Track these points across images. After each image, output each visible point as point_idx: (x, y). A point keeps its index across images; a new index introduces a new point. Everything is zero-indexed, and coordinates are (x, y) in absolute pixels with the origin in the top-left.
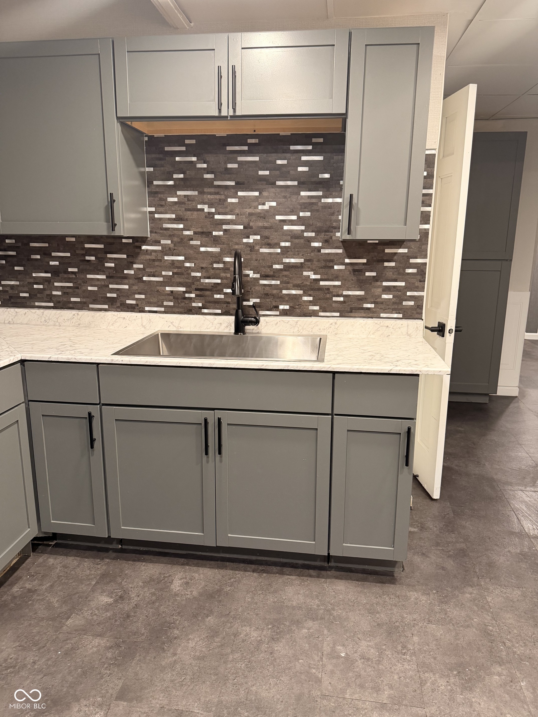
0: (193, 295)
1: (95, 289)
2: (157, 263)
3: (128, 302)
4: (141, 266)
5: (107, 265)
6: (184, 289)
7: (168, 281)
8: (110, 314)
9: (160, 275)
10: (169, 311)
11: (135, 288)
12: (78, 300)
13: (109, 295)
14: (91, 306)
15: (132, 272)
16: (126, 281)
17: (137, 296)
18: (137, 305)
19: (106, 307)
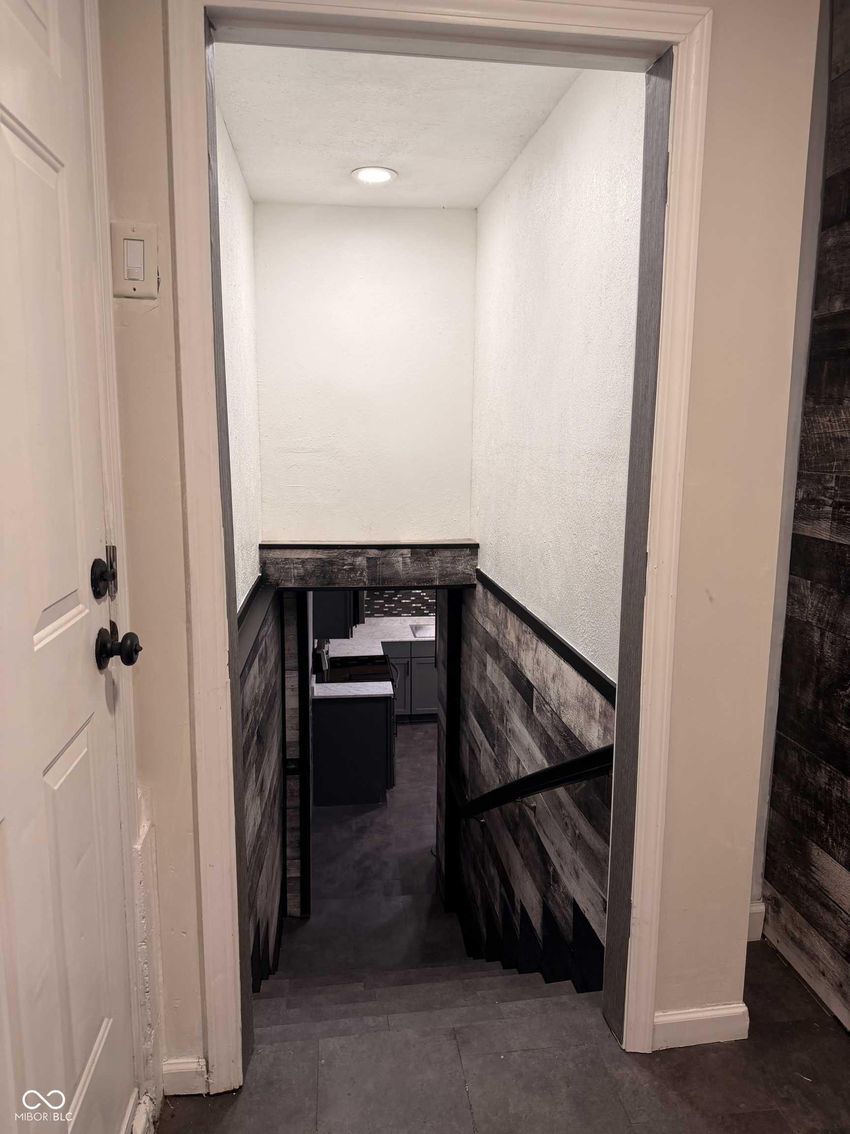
0: (425, 608)
1: (378, 607)
2: (408, 594)
3: (394, 612)
4: (401, 596)
5: (384, 596)
6: (420, 605)
7: (413, 602)
8: (385, 619)
9: (410, 599)
10: (413, 615)
11: (397, 605)
12: (369, 612)
13: (384, 610)
14: (375, 615)
15: (396, 599)
16: (393, 603)
17: (398, 609)
18: (398, 613)
19: (383, 615)
